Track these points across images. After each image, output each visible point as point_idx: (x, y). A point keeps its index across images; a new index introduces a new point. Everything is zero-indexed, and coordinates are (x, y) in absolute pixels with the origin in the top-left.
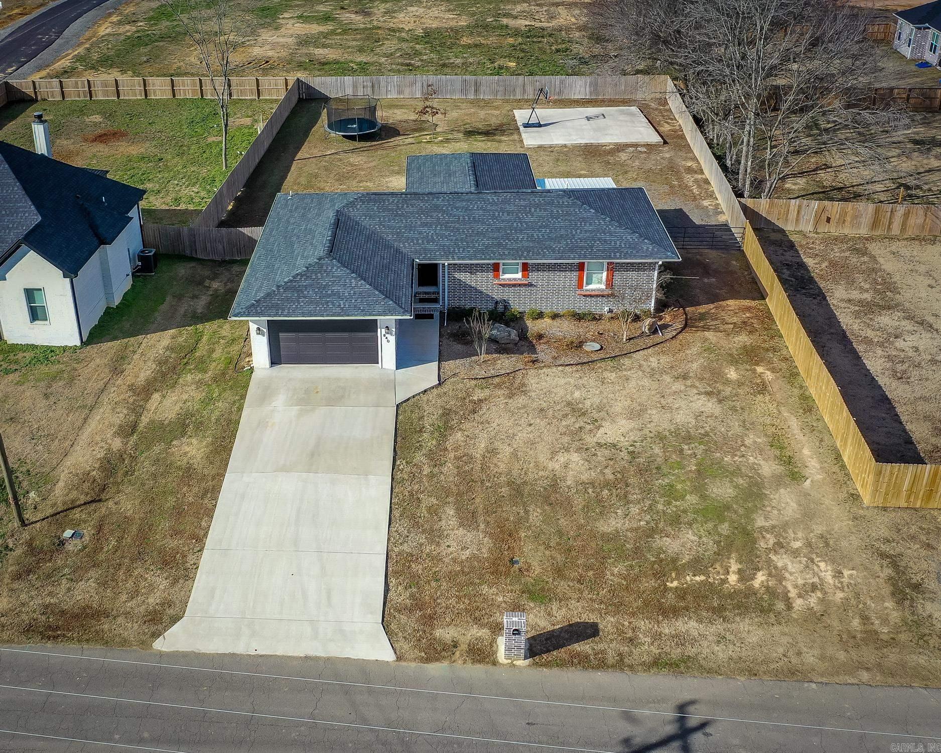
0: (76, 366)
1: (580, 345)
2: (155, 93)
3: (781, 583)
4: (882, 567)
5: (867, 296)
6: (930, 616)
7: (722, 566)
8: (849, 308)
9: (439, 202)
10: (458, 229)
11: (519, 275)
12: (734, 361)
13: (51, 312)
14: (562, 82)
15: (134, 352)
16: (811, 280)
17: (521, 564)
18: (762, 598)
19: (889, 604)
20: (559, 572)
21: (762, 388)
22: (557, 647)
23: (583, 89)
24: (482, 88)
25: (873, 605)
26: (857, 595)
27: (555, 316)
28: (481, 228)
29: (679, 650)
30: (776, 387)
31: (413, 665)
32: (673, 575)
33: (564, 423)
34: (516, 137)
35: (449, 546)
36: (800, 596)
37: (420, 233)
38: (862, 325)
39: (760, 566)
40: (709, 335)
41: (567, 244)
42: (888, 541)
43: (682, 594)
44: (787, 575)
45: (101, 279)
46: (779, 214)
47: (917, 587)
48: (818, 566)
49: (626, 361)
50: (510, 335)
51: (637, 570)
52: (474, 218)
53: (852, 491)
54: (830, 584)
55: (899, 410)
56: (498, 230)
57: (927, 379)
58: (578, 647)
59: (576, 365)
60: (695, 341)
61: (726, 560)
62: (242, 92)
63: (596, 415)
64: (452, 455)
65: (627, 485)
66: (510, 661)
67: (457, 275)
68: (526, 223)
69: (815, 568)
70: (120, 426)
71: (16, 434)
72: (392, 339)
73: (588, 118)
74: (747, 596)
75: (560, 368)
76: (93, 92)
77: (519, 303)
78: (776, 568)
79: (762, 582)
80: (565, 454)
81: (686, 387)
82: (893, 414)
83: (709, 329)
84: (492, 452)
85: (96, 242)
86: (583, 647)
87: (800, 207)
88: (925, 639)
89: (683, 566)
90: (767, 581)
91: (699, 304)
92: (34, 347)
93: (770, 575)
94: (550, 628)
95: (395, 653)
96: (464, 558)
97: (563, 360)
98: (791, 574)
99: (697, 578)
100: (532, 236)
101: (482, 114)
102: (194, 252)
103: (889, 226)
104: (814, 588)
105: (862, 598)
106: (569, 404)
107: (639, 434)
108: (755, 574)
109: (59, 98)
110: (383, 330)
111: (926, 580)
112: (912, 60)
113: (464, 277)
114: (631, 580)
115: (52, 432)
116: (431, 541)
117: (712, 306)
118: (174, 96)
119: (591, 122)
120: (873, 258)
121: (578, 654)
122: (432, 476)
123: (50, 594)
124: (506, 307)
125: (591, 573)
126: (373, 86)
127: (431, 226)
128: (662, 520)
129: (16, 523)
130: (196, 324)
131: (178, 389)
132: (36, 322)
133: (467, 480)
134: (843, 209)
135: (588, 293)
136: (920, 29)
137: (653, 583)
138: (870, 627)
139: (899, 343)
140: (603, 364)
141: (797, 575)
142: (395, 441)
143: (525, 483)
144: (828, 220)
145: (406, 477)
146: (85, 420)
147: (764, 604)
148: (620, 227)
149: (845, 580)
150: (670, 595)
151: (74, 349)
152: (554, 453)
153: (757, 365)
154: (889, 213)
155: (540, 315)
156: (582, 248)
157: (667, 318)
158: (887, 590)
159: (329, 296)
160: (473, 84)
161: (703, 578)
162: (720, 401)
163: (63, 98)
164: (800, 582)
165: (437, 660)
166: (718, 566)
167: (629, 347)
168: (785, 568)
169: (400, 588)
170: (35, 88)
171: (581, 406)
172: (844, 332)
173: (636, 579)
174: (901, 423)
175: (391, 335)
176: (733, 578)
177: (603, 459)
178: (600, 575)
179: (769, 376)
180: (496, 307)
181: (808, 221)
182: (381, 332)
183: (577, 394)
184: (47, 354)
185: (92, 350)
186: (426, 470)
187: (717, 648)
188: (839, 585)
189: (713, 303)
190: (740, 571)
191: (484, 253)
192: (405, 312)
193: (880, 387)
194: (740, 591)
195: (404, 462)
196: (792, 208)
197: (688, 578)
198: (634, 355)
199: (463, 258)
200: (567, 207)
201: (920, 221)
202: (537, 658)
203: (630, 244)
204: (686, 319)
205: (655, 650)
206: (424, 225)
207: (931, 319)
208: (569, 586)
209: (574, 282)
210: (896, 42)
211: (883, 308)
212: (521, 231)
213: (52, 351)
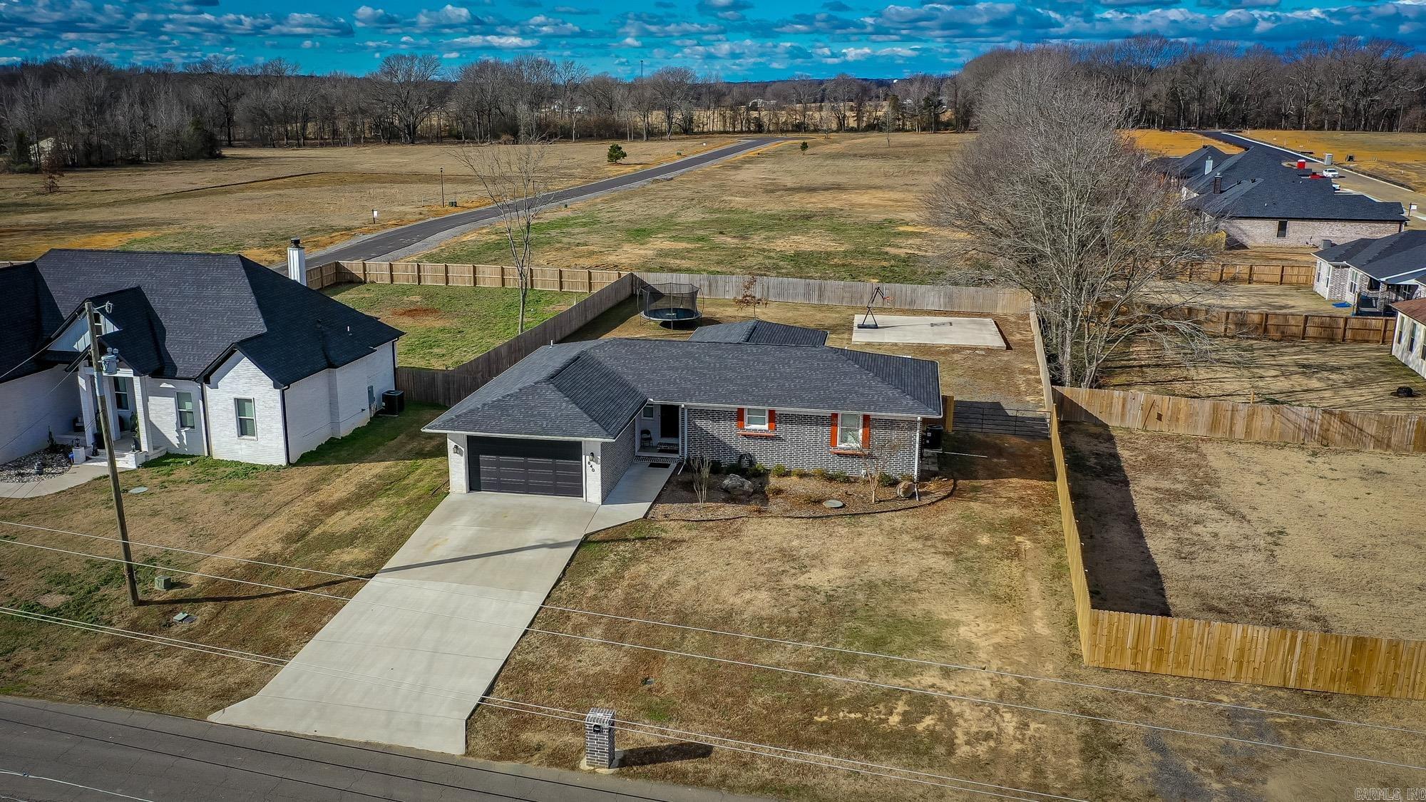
0: (272, 482)
1: (819, 502)
2: (484, 281)
3: (950, 729)
4: (1079, 724)
5: (1179, 487)
6: (1119, 777)
7: (885, 707)
8: (1152, 495)
9: (694, 350)
10: (705, 375)
11: (766, 427)
12: (991, 528)
13: (260, 426)
14: (913, 291)
15: (339, 476)
16: (1120, 469)
17: (654, 685)
18: (921, 741)
19: (1075, 761)
20: (693, 695)
21: (1016, 554)
22: (653, 762)
23: (937, 300)
24: (827, 294)
25: (1054, 760)
26: (1038, 749)
27: (802, 475)
28: (730, 375)
29: (797, 779)
30: (1030, 555)
31: (482, 760)
32: (825, 710)
33: (767, 565)
34: (846, 336)
35: (580, 661)
36: (968, 743)
37: (663, 376)
38: (1161, 510)
39: (932, 710)
40: (975, 506)
41: (820, 394)
42: (1097, 701)
43: (826, 729)
44: (961, 722)
45: (328, 405)
46: (1101, 406)
47: (1116, 747)
48: (1002, 716)
49: (867, 520)
50: (743, 486)
51: (785, 701)
52: (726, 365)
53: (1075, 652)
54: (1009, 735)
55: (1166, 585)
56: (748, 378)
57: (1215, 562)
58: (678, 764)
59: (808, 518)
60: (955, 509)
61: (894, 701)
62: (574, 284)
63: (807, 562)
64: (626, 583)
65: (810, 624)
66: (592, 768)
67: (698, 422)
68: (780, 372)
69: (998, 718)
70: (289, 534)
71: (176, 531)
72: (598, 467)
73: (932, 325)
74: (903, 737)
75: (788, 519)
76: (422, 277)
77: (765, 458)
78: (950, 713)
79: (928, 726)
80: (754, 592)
81: (924, 545)
82: (1159, 587)
83: (976, 500)
84: (673, 583)
85: (324, 362)
86: (687, 765)
87: (1124, 400)
88: (1104, 798)
89: (841, 702)
90: (934, 725)
91: (976, 478)
92: (238, 463)
93: (941, 720)
94: (656, 744)
95: (467, 748)
96: (591, 672)
97: (796, 513)
98: (966, 721)
99: (853, 716)
100: (784, 385)
101: (819, 316)
102: (447, 401)
103: (1231, 428)
104: (988, 736)
105: (1043, 752)
106: (782, 550)
107: (847, 581)
108: (923, 717)
109: (388, 282)
110: (588, 457)
111: (1129, 742)
112: (1329, 301)
113: (704, 424)
114: (774, 710)
115: (215, 533)
116: (561, 654)
117: (990, 481)
118: (503, 285)
119: (935, 327)
120: (1204, 456)
121: (676, 771)
122: (595, 598)
123: (130, 666)
124: (752, 463)
125: (729, 700)
126: (710, 285)
127: (677, 370)
128: (836, 658)
129: (130, 602)
130: (417, 459)
131: (368, 508)
132: (244, 437)
133: (631, 605)
134: (1175, 405)
135: (842, 451)
136: (1337, 267)
137: (798, 715)
138: (1042, 781)
139: (1198, 529)
140: (838, 521)
141: (972, 722)
142: (568, 564)
143: (696, 613)
144: (1160, 417)
145: (564, 597)
146: (255, 526)
147: (921, 747)
148: (882, 382)
149: (1029, 733)
150: (813, 728)
151: (279, 468)
152: (741, 590)
153: (1019, 534)
154: (1230, 412)
155: (787, 474)
156: (834, 399)
157: (931, 486)
158: (1076, 746)
159: (533, 416)
160: (817, 288)
161: (859, 715)
162: (957, 561)
163: (392, 281)
164: (974, 729)
165: (511, 759)
166: (881, 707)
167: (877, 507)
168: (961, 715)
169: (505, 692)
170: (365, 270)
171: (794, 553)
172: (1135, 514)
173: (782, 709)
174: (1164, 596)
175: (596, 462)
176: (894, 719)
177: (794, 599)
178: (741, 701)
179: (1028, 545)
180: (740, 461)
181: (1135, 417)
182: (586, 459)
183: (795, 543)
184: (249, 470)
185: (295, 471)
186: (591, 593)
187: (842, 781)
188: (1020, 737)
189: (993, 479)
190: (905, 714)
191: (726, 398)
192: (609, 435)
193: (1154, 564)
194: (898, 732)
195: (569, 584)
196: (1115, 400)
197: (841, 714)
198: (878, 515)
199: (702, 401)
200: (830, 361)
201: (1268, 424)
202: (624, 769)
203: (889, 398)
204: (954, 489)
205: (768, 776)
206: (670, 369)
207: (1245, 511)
208: (698, 709)
209: (826, 439)
210: (1316, 283)
211: (1193, 498)
212: (773, 380)
213: (254, 469)
